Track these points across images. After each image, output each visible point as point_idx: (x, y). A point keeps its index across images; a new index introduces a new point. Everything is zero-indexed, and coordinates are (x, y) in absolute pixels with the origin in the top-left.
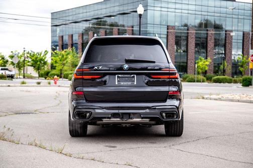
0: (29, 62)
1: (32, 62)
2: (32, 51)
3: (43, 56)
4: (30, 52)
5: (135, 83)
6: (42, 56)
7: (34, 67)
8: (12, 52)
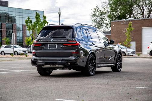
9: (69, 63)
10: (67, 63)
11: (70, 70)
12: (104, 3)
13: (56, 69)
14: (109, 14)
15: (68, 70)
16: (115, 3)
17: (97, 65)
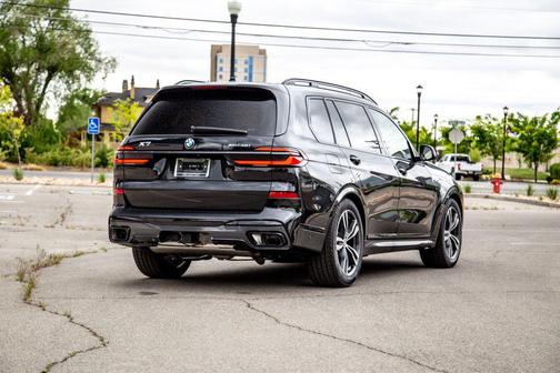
0: (513, 141)
1: (520, 141)
2: (520, 116)
3: (548, 127)
4: (516, 117)
5: (207, 175)
6: (545, 125)
7: (525, 154)
8: (479, 117)
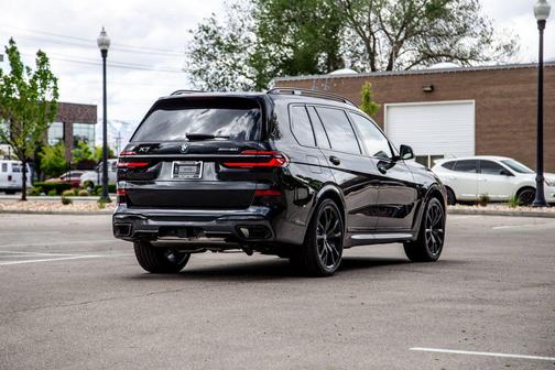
9: (245, 231)
10: (237, 228)
11: (250, 254)
12: (234, 10)
13: (204, 251)
14: (251, 50)
15: (245, 255)
16: (276, 13)
17: (346, 237)
